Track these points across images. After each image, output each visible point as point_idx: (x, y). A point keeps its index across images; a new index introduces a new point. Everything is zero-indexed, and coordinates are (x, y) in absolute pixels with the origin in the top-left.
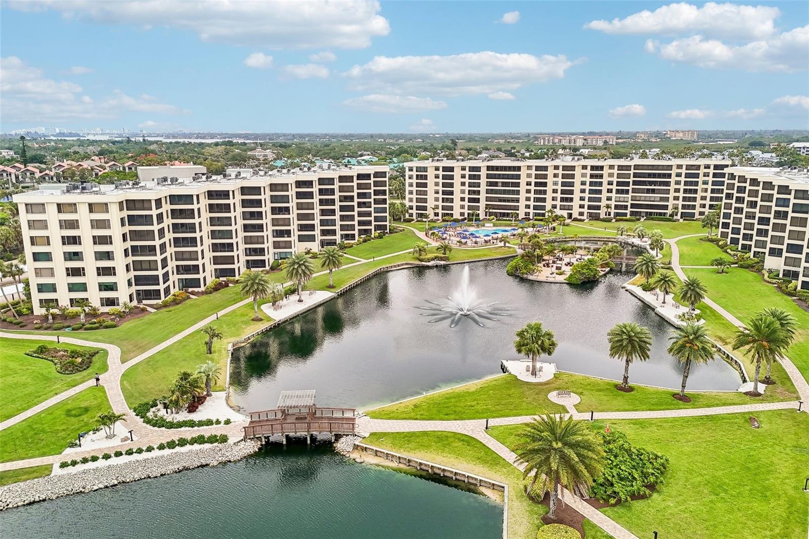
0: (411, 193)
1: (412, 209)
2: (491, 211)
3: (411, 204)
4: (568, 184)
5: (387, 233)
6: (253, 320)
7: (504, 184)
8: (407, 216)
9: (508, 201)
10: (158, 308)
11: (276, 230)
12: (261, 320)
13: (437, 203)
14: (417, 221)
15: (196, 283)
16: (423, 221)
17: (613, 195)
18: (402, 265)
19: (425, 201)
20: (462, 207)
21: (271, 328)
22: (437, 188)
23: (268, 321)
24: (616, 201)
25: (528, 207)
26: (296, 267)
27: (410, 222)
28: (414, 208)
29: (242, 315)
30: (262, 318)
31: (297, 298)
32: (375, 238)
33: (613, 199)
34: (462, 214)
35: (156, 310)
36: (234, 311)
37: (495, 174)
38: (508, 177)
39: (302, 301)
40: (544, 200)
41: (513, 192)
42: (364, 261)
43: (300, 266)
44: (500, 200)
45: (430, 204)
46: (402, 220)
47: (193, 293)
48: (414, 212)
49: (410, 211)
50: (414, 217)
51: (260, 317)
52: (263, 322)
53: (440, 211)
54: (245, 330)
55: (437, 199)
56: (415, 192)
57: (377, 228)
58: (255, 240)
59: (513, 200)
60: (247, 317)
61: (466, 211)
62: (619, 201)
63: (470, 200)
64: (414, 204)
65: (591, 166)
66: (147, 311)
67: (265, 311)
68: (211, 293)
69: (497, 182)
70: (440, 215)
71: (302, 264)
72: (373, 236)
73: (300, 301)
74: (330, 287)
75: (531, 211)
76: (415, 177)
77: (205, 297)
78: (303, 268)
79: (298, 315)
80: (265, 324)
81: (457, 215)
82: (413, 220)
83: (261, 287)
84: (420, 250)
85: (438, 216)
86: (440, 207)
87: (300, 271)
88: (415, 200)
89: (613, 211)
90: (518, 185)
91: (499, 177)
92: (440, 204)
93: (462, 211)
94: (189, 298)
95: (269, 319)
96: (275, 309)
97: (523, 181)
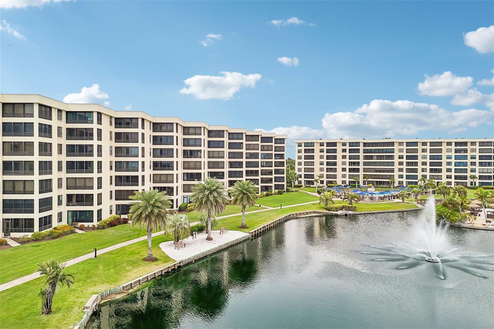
0: (300, 164)
1: (301, 177)
2: (369, 180)
3: (300, 173)
4: (436, 158)
5: (284, 191)
6: (145, 260)
7: (379, 157)
8: (296, 183)
9: (384, 171)
10: (23, 242)
11: (187, 174)
12: (155, 260)
13: (322, 173)
14: (306, 187)
15: (87, 216)
16: (311, 187)
17: (477, 167)
18: (310, 213)
19: (312, 170)
20: (344, 176)
21: (168, 272)
22: (322, 160)
23: (166, 262)
24: (479, 173)
25: (401, 177)
26: (207, 193)
27: (300, 187)
28: (303, 176)
29: (132, 253)
30: (158, 257)
31: (206, 236)
32: (275, 194)
33: (477, 171)
34: (344, 182)
35: (19, 245)
36: (124, 248)
37: (371, 149)
38: (383, 151)
39: (211, 239)
40: (416, 171)
41: (388, 164)
42: (271, 208)
43: (211, 193)
44: (377, 171)
45: (317, 173)
46: (293, 186)
47: (81, 228)
48: (303, 179)
49: (300, 179)
50: (303, 184)
51: (154, 256)
52: (159, 262)
53: (325, 179)
54: (129, 274)
55: (322, 170)
56: (303, 164)
57: (277, 187)
58: (163, 178)
59: (388, 171)
60: (138, 256)
61: (347, 180)
62: (483, 173)
63: (351, 170)
64: (303, 173)
65: (456, 143)
66: (7, 244)
67: (163, 250)
68: (104, 228)
69: (372, 156)
70: (325, 183)
71: (214, 190)
72: (273, 192)
73: (209, 239)
74: (243, 227)
75: (404, 180)
76: (303, 151)
77: (95, 232)
78: (215, 194)
79: (206, 256)
80: (160, 266)
81: (339, 183)
82: (302, 186)
83: (156, 211)
84: (327, 200)
85: (323, 183)
86: (325, 176)
87: (211, 198)
88: (303, 170)
89: (477, 181)
90: (392, 157)
91: (375, 151)
92: (325, 173)
93: (344, 179)
94: (72, 232)
95: (167, 259)
96: (177, 247)
97: (396, 154)
